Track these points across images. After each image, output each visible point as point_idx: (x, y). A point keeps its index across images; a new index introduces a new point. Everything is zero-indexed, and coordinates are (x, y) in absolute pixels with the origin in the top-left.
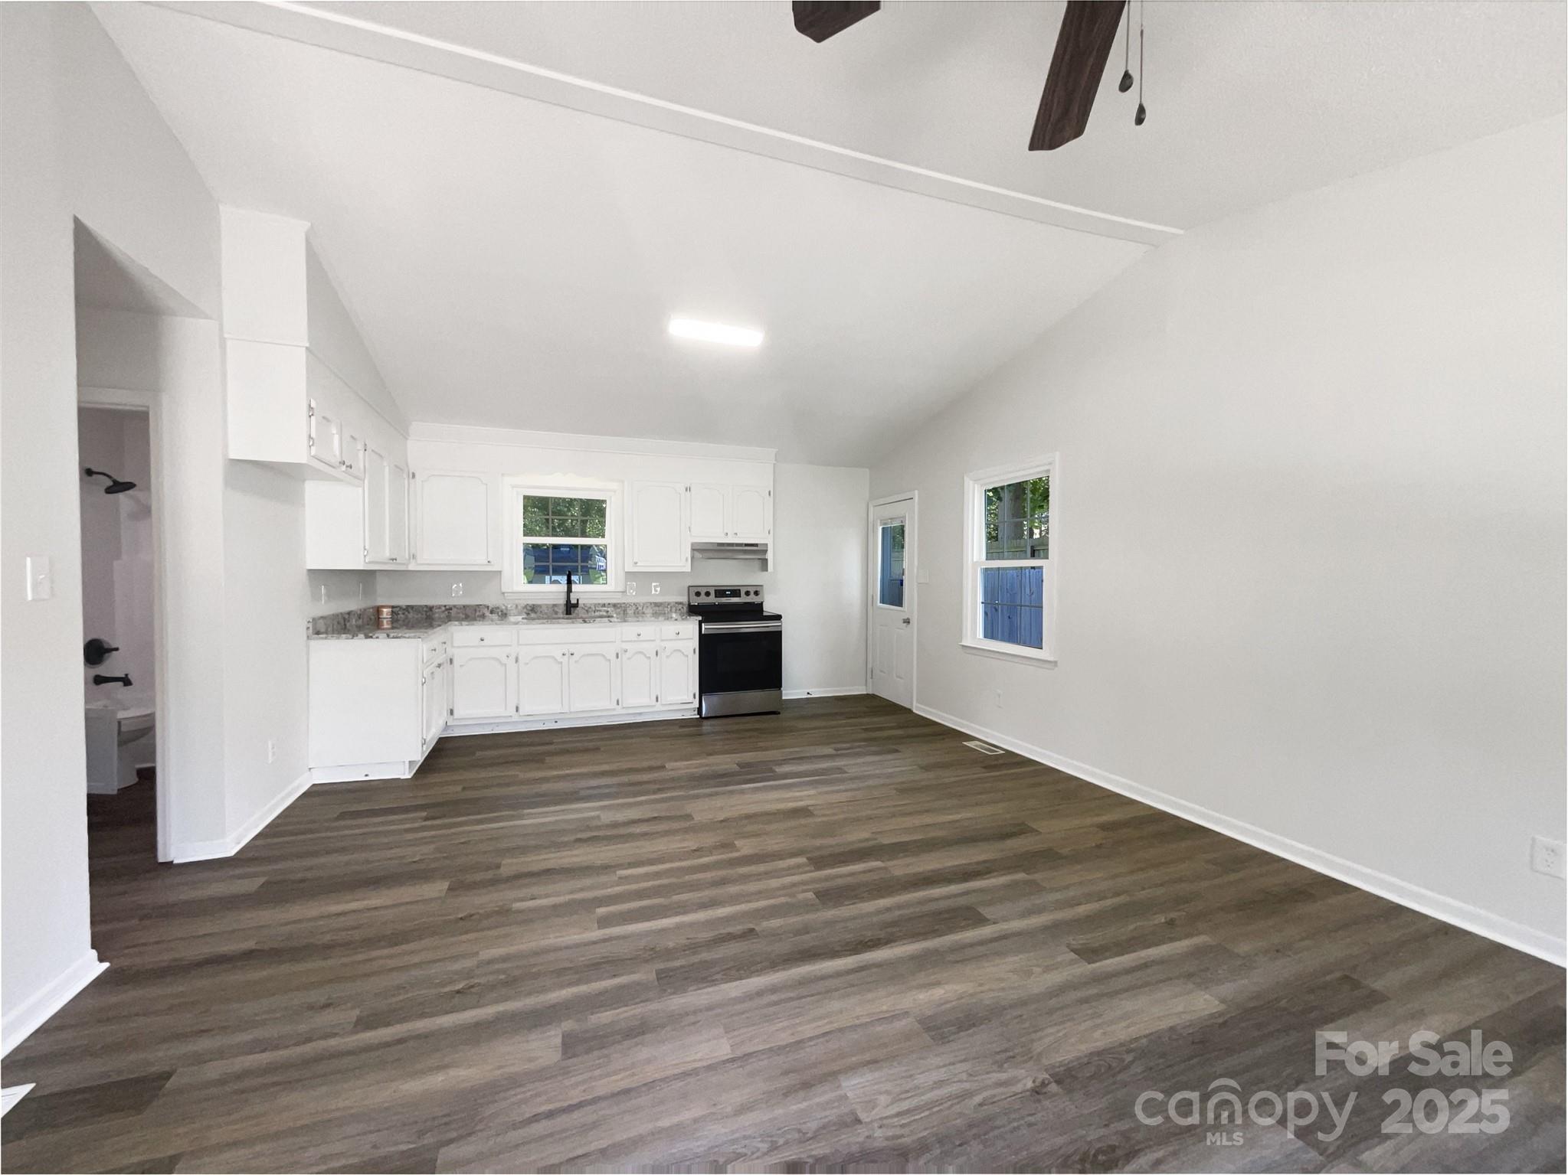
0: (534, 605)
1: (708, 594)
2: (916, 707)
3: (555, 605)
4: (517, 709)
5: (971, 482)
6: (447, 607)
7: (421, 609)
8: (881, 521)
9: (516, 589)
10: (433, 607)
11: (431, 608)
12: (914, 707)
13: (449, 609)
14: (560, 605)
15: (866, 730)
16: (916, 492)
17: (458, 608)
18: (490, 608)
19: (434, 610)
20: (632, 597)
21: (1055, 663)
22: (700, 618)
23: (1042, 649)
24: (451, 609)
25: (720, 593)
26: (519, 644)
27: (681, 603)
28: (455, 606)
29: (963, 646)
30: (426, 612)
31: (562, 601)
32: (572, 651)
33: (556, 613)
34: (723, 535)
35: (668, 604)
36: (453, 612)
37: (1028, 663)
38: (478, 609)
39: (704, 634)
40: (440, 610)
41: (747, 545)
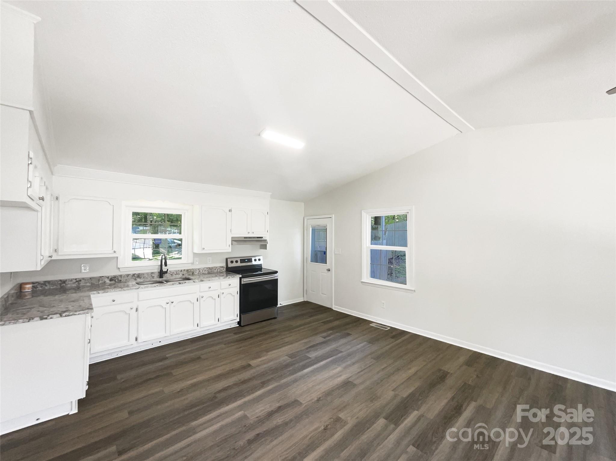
0: (139, 274)
1: (237, 262)
2: (334, 307)
3: (152, 273)
4: (136, 339)
5: (365, 214)
6: (77, 280)
7: (56, 282)
8: (311, 226)
9: (126, 265)
10: (66, 281)
11: (64, 282)
12: (333, 307)
13: (78, 281)
14: (155, 272)
15: (325, 323)
16: (333, 215)
17: (85, 280)
18: (110, 277)
19: (67, 283)
20: (198, 266)
21: (415, 290)
22: (241, 276)
23: (406, 284)
24: (80, 281)
25: (243, 261)
26: (138, 300)
27: (222, 267)
28: (83, 279)
29: (362, 282)
30: (60, 284)
31: (157, 270)
32: (172, 300)
33: (153, 277)
34: (247, 233)
35: (216, 268)
36: (82, 284)
37: (397, 290)
38: (101, 279)
39: (243, 284)
40: (71, 282)
41: (258, 238)
